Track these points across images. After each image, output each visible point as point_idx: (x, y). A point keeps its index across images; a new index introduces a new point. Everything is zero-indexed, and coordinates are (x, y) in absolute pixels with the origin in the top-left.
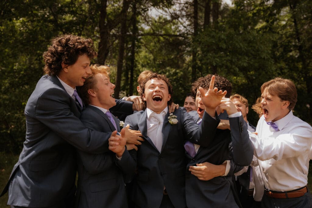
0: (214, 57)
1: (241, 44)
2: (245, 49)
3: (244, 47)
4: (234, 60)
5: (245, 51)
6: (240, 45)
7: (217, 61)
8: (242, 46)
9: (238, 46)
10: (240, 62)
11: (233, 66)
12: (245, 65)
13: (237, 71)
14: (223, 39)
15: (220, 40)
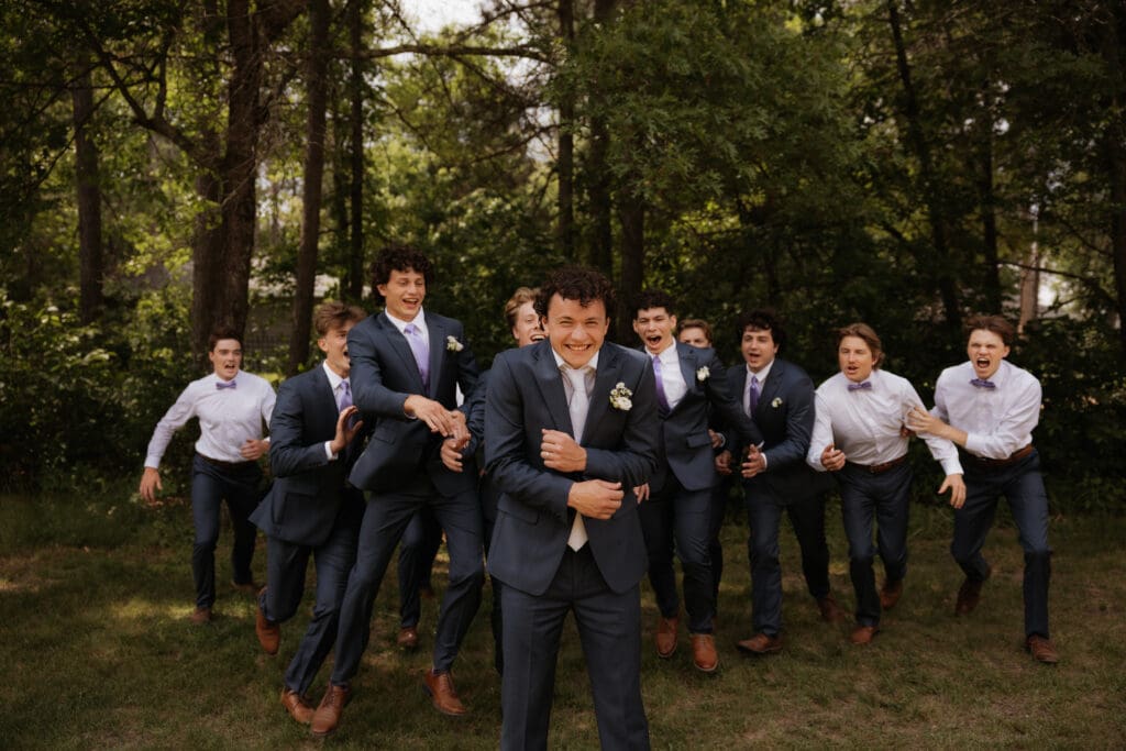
0: (650, 106)
1: (743, 63)
2: (757, 83)
3: (752, 76)
4: (718, 119)
5: (755, 87)
6: (738, 65)
7: (662, 117)
8: (747, 69)
9: (734, 68)
10: (740, 125)
11: (720, 139)
12: (760, 134)
13: (732, 155)
14: (678, 45)
15: (668, 45)
